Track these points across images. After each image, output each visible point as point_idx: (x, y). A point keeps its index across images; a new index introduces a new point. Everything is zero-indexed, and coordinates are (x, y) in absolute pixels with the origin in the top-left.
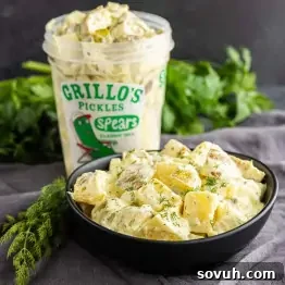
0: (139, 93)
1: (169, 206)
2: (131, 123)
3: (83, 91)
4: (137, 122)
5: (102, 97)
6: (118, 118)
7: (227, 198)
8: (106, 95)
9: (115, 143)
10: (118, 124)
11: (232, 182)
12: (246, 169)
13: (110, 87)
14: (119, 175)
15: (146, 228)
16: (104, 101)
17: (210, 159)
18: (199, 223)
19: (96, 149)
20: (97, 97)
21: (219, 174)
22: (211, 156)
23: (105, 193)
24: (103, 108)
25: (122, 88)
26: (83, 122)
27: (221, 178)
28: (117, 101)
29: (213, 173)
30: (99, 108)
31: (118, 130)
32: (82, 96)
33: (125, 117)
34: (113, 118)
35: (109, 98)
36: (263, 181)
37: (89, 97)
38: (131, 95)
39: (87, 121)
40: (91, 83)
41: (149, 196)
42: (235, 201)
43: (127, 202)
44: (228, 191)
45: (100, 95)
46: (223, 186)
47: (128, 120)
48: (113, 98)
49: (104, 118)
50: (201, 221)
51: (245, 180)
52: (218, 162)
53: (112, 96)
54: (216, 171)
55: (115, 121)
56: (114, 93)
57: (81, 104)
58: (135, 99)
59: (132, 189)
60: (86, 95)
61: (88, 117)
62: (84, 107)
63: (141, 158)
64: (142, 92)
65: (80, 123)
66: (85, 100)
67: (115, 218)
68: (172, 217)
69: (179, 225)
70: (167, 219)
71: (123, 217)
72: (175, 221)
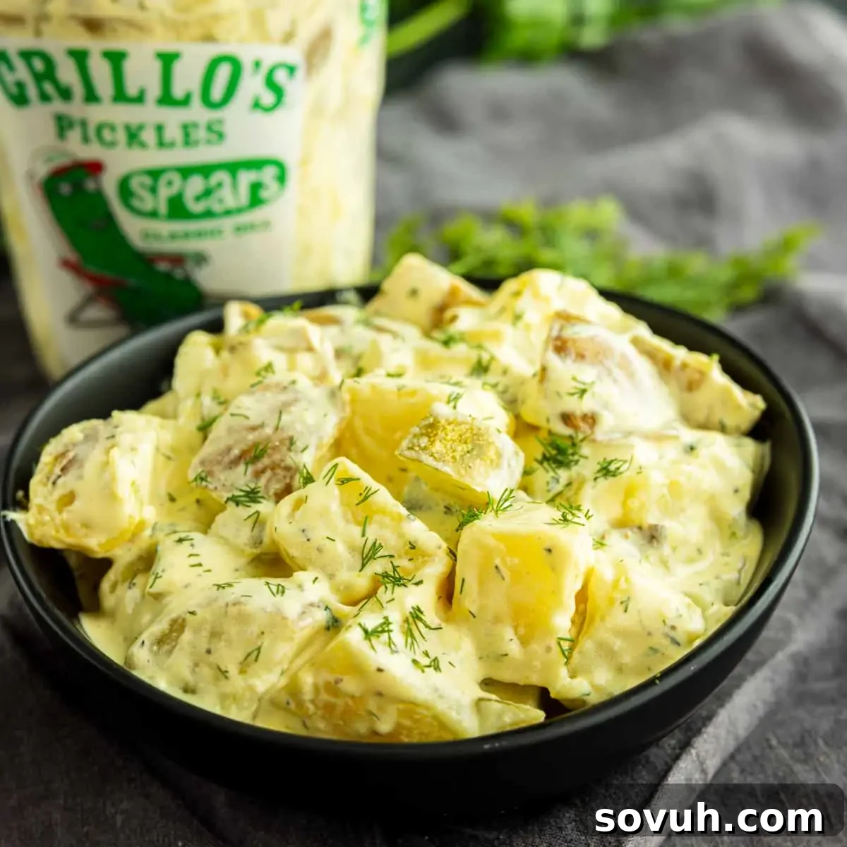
0: (281, 76)
1: (397, 579)
2: (256, 187)
3: (68, 73)
4: (282, 178)
5: (140, 99)
6: (205, 170)
7: (621, 524)
8: (154, 91)
9: (201, 259)
10: (208, 193)
11: (643, 453)
12: (691, 387)
13: (168, 60)
14: (205, 428)
15: (308, 680)
16: (149, 113)
17: (554, 360)
18: (514, 649)
19: (133, 282)
20: (120, 96)
21: (591, 419)
22: (561, 347)
23: (150, 514)
24: (149, 136)
25: (215, 63)
26: (78, 187)
27: (600, 433)
28: (197, 113)
29: (567, 418)
30: (133, 136)
31: (208, 214)
32: (66, 94)
33: (233, 168)
34: (186, 172)
35: (167, 99)
36: (758, 432)
37: (91, 96)
38: (252, 85)
39: (90, 185)
40: (95, 46)
41: (319, 536)
42: (652, 536)
43: (236, 550)
44: (629, 493)
45: (132, 90)
46: (606, 471)
47: (246, 178)
48: (185, 102)
49: (155, 174)
50: (524, 642)
51: (689, 435)
52: (587, 373)
53: (178, 91)
54: (579, 407)
55: (196, 185)
56: (187, 78)
57: (63, 125)
58: (268, 98)
59: (253, 496)
60: (78, 90)
61: (95, 168)
62: (74, 135)
63: (291, 351)
64: (292, 70)
65: (65, 189)
66: (76, 109)
67: (187, 636)
68: (409, 633)
69: (435, 665)
70: (390, 643)
71: (215, 635)
72: (423, 645)
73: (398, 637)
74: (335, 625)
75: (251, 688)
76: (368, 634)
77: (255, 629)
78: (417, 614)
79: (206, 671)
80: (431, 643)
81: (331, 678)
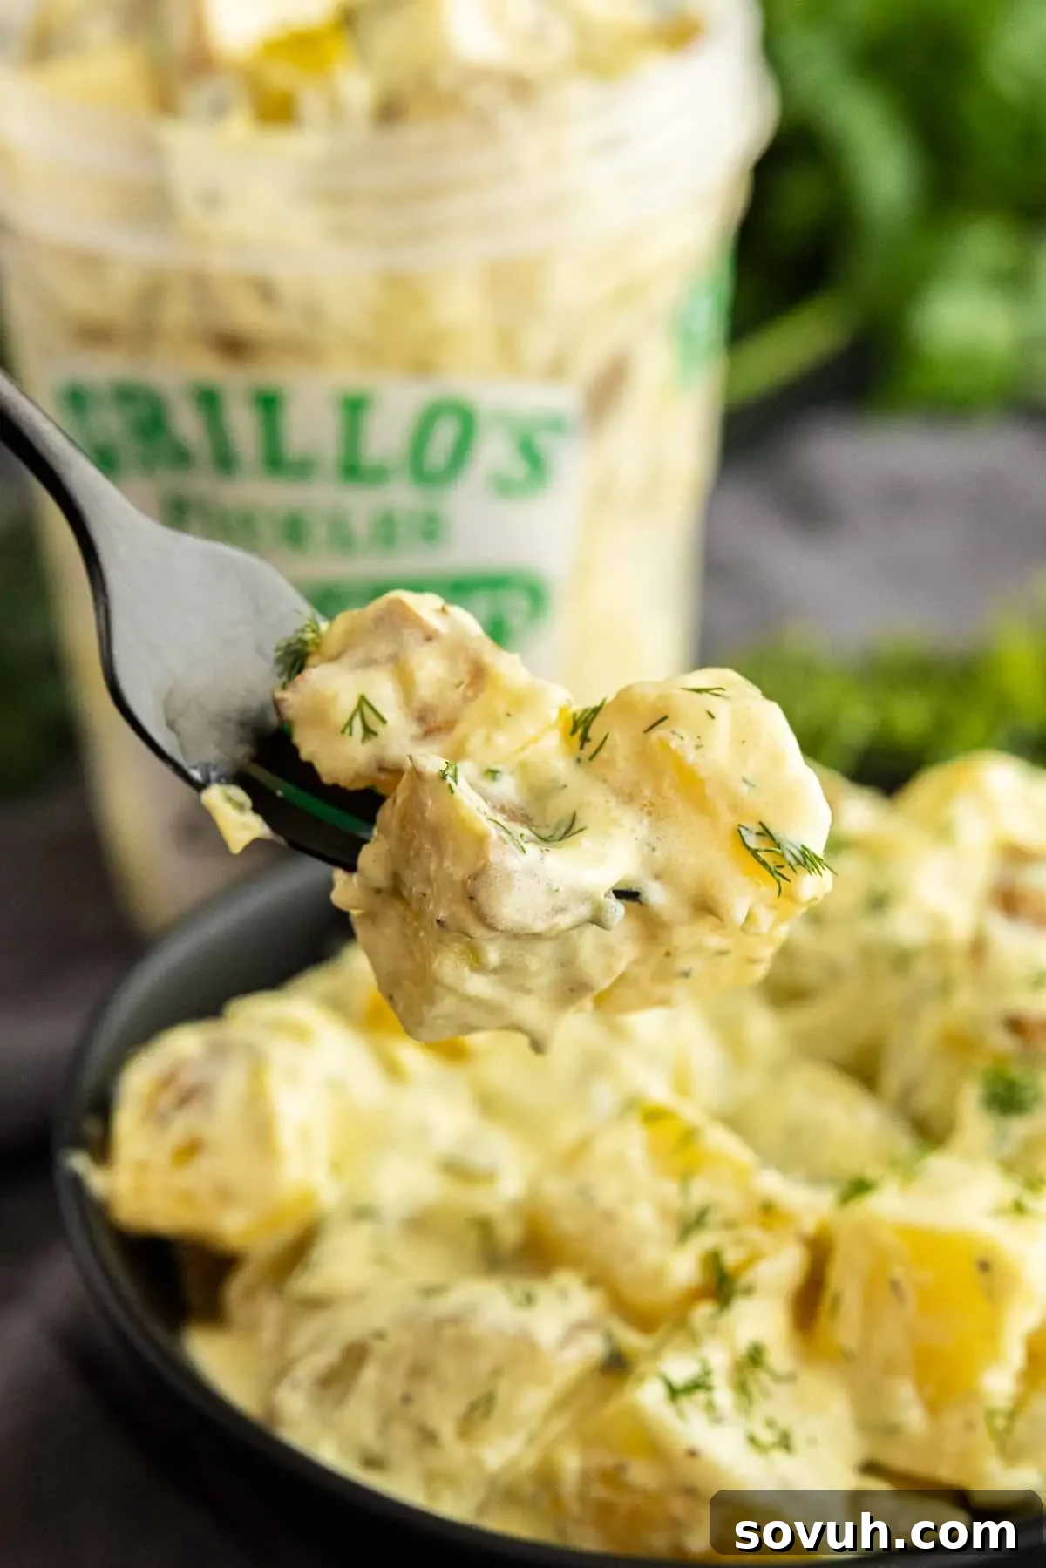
0: (544, 441)
2: (497, 623)
3: (187, 424)
5: (307, 469)
8: (329, 459)
13: (354, 408)
15: (571, 1462)
16: (324, 495)
18: (913, 1417)
20: (275, 461)
22: (1010, 896)
25: (433, 413)
28: (401, 496)
32: (181, 457)
35: (353, 470)
37: (225, 461)
38: (494, 452)
40: (235, 382)
48: (380, 476)
50: (933, 1408)
53: (371, 459)
58: (517, 468)
60: (204, 454)
66: (201, 483)
67: (370, 1375)
68: (742, 1388)
69: (785, 1443)
70: (710, 1407)
71: (419, 1371)
72: (762, 1409)
73: (723, 1395)
74: (616, 1366)
75: (477, 1463)
76: (674, 1393)
77: (484, 1364)
78: (755, 1357)
79: (402, 1435)
80: (779, 1404)
81: (607, 1460)
